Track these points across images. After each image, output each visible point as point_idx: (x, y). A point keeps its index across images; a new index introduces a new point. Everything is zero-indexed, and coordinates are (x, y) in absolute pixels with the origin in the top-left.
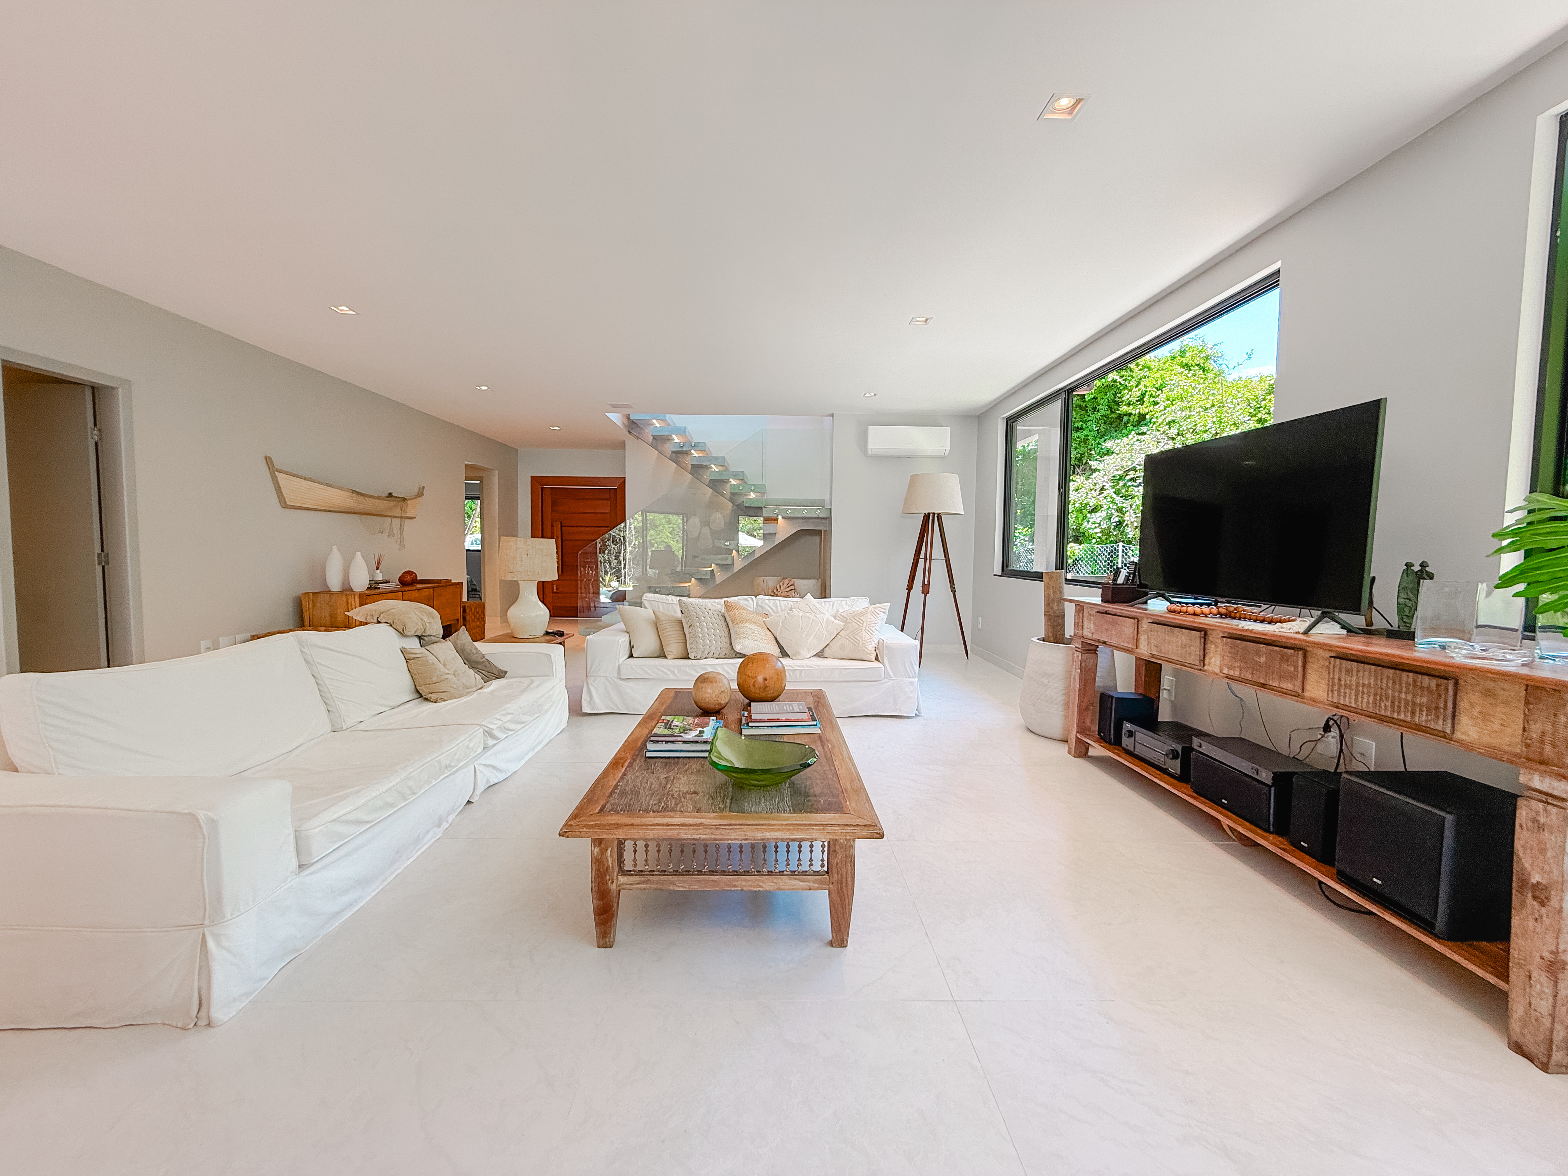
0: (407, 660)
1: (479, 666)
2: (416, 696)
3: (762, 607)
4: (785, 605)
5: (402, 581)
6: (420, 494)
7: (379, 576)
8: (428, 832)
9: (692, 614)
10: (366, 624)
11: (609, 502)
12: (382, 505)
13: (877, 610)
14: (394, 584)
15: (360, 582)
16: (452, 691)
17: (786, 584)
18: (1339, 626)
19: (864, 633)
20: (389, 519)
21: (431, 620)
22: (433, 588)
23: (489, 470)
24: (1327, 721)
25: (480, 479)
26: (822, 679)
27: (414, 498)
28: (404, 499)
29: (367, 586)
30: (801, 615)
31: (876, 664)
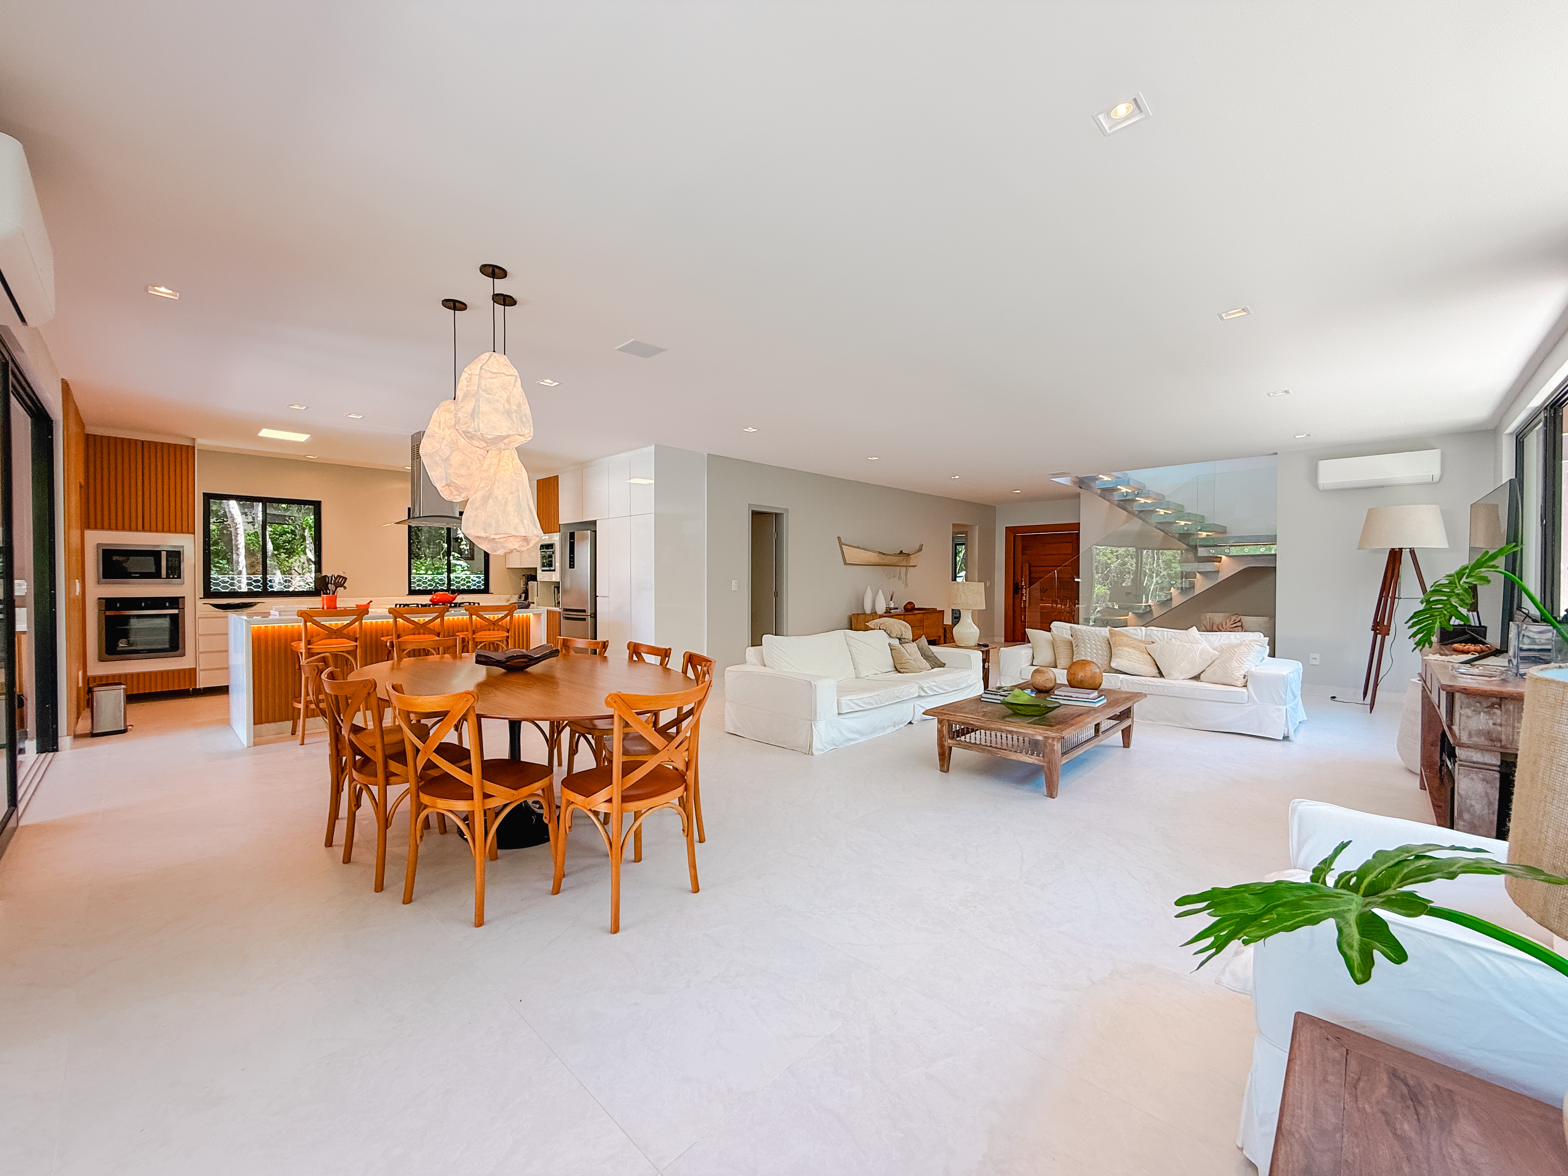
0: (891, 650)
1: (930, 659)
2: (895, 669)
3: (1150, 636)
4: (1171, 635)
5: (906, 609)
6: (920, 550)
7: (892, 606)
8: (889, 727)
9: (1079, 637)
10: (874, 629)
11: (1071, 545)
12: (895, 560)
14: (901, 610)
15: (881, 609)
16: (912, 668)
17: (1232, 620)
19: (1234, 662)
20: (899, 568)
21: (906, 630)
22: (923, 613)
23: (971, 526)
25: (966, 533)
26: (1184, 696)
27: (916, 553)
28: (909, 555)
29: (885, 611)
30: (1178, 644)
31: (1244, 690)
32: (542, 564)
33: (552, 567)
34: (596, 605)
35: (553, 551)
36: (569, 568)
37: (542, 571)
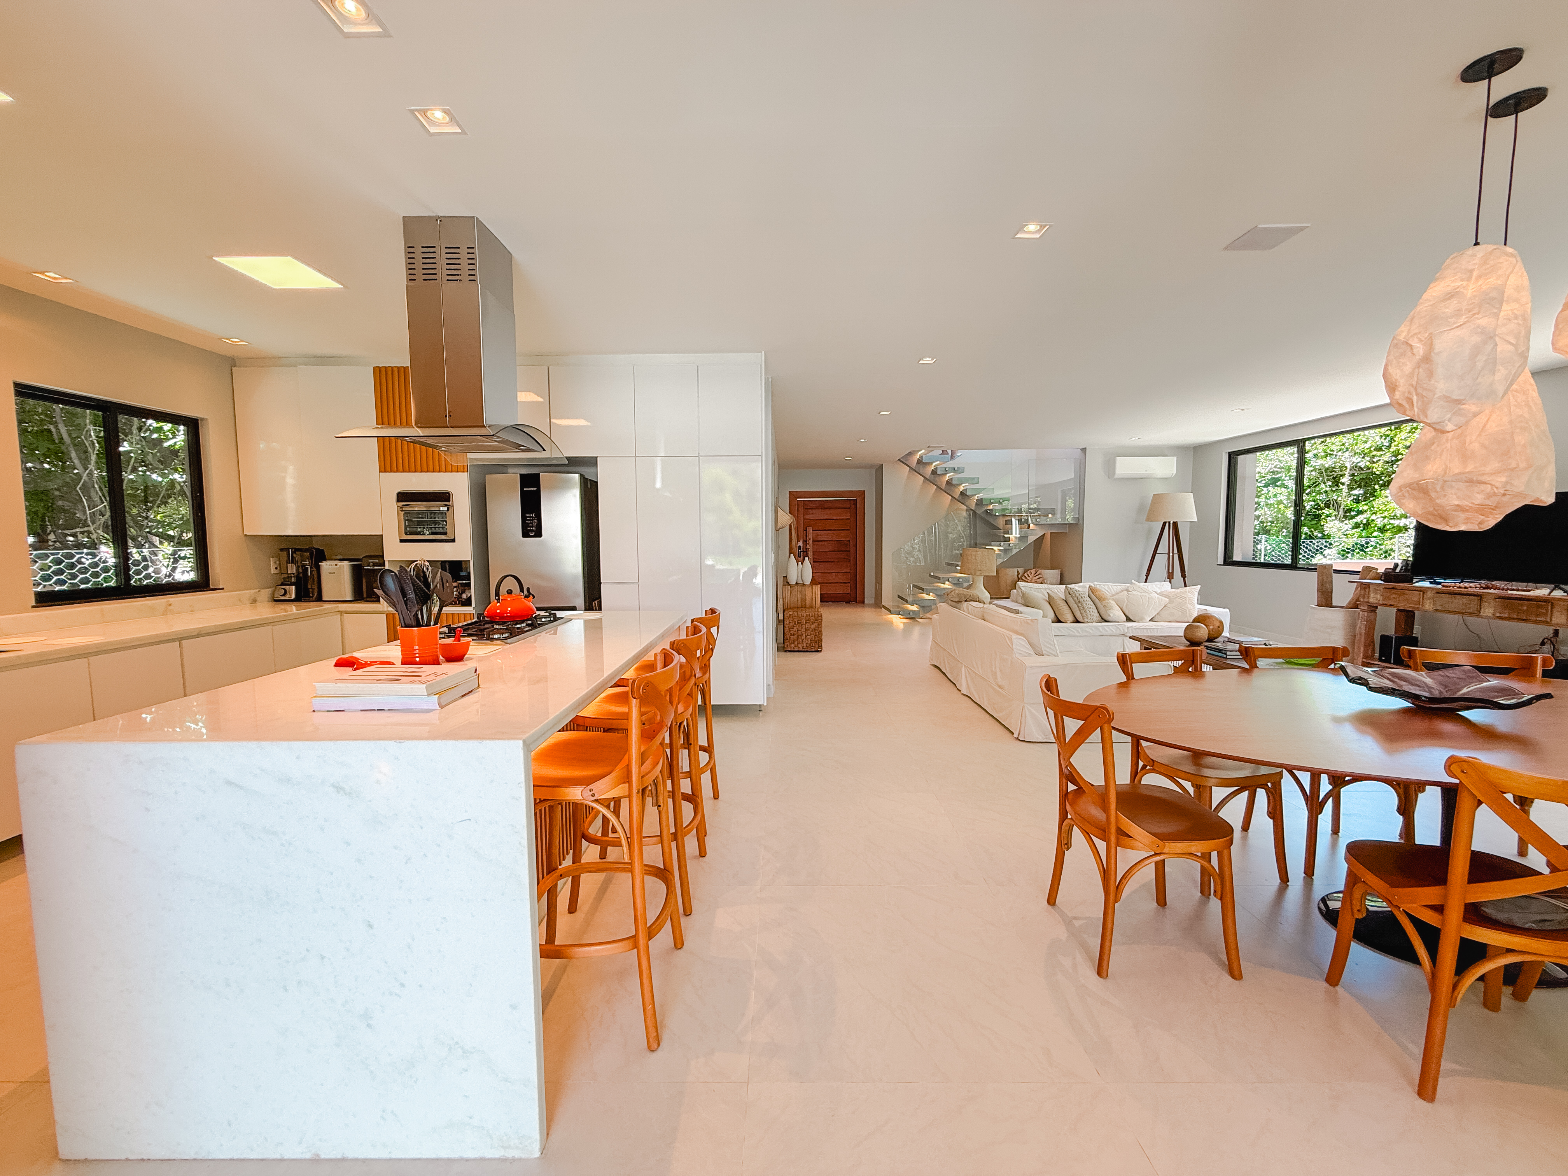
13: (1193, 590)
18: (1563, 592)
24: (1543, 640)
32: (406, 529)
33: (445, 533)
34: (600, 597)
35: (446, 506)
36: (523, 536)
37: (402, 541)
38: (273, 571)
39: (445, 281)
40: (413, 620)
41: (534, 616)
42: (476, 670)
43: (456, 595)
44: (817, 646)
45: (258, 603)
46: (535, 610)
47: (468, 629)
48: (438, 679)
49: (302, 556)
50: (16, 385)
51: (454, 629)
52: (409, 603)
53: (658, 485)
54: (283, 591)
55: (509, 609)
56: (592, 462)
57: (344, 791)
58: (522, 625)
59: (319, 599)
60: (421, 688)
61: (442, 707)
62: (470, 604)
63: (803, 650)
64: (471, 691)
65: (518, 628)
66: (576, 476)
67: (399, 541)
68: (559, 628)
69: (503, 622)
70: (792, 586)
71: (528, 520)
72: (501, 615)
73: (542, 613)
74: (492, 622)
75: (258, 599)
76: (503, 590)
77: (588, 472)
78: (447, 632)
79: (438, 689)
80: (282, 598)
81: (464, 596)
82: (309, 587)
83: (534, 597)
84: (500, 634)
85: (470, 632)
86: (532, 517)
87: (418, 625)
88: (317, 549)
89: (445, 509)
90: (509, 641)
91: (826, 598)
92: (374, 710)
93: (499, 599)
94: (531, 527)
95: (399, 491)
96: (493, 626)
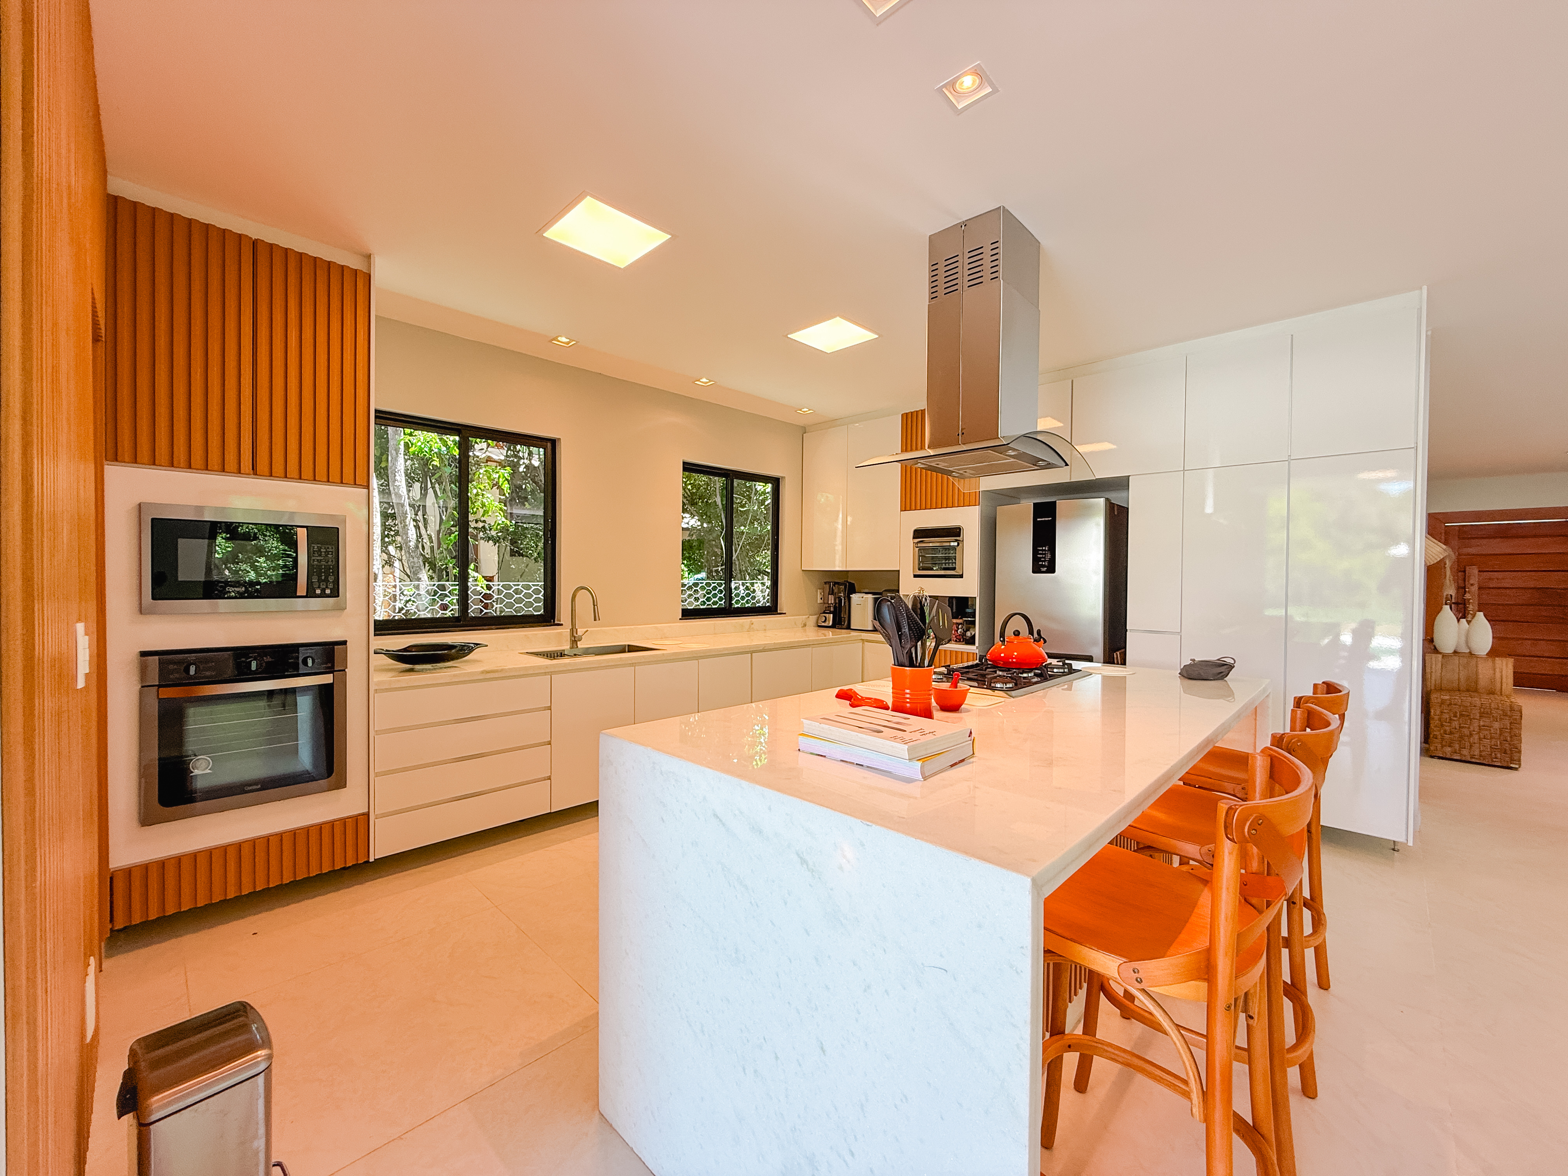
32: (919, 564)
33: (954, 569)
34: (1125, 648)
35: (956, 540)
36: (1034, 572)
37: (915, 576)
38: (819, 601)
39: (966, 288)
40: (905, 657)
41: (1044, 664)
42: (971, 733)
43: (960, 632)
44: (1507, 759)
45: (807, 628)
46: (1047, 657)
47: (968, 672)
48: (924, 739)
49: (839, 589)
50: (684, 463)
51: (954, 670)
52: (903, 637)
53: (1209, 509)
54: (824, 618)
55: (1015, 654)
56: (1122, 483)
57: (807, 865)
58: (1030, 675)
59: (848, 627)
60: (902, 749)
61: (925, 778)
62: (973, 643)
63: (1473, 760)
64: (963, 760)
65: (1024, 678)
66: (1102, 501)
67: (913, 576)
68: (1075, 683)
69: (1008, 668)
70: (1445, 656)
71: (1040, 554)
72: (1005, 660)
73: (1054, 662)
74: (995, 667)
75: (807, 624)
76: (1009, 632)
77: (1117, 497)
78: (946, 673)
79: (923, 753)
80: (823, 624)
81: (968, 634)
82: (842, 616)
83: (1045, 641)
84: (1003, 683)
85: (971, 676)
86: (1045, 550)
87: (912, 665)
88: (850, 583)
89: (956, 544)
90: (1013, 693)
91: (1522, 680)
92: (853, 763)
93: (1004, 640)
94: (1043, 561)
95: (915, 528)
96: (995, 672)
